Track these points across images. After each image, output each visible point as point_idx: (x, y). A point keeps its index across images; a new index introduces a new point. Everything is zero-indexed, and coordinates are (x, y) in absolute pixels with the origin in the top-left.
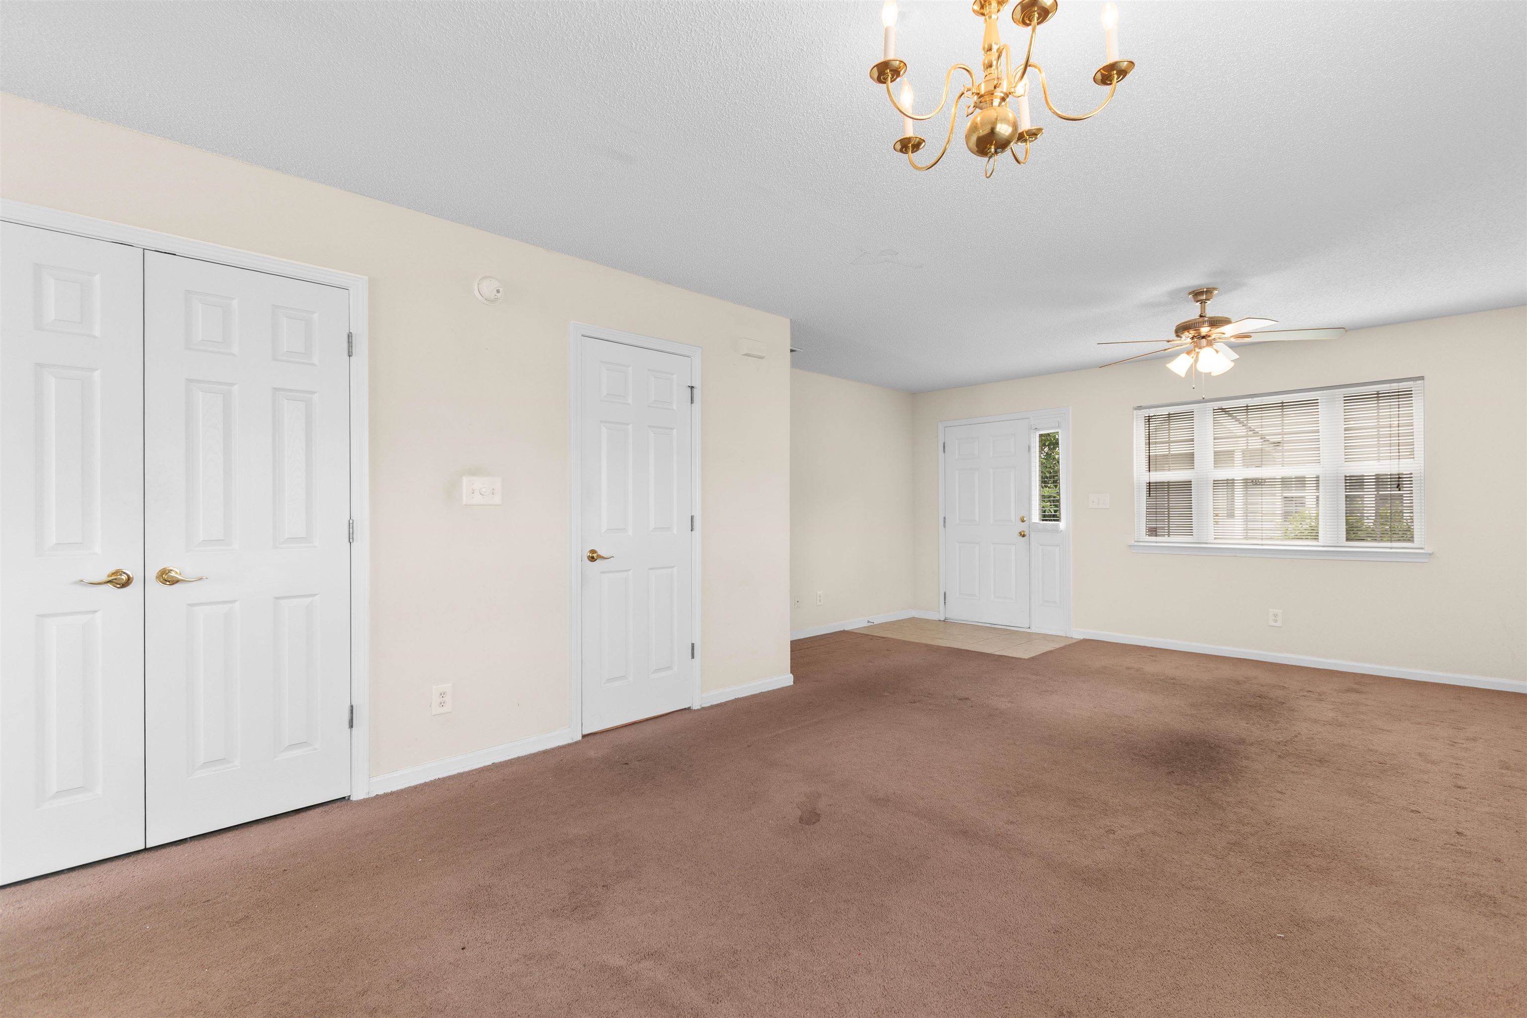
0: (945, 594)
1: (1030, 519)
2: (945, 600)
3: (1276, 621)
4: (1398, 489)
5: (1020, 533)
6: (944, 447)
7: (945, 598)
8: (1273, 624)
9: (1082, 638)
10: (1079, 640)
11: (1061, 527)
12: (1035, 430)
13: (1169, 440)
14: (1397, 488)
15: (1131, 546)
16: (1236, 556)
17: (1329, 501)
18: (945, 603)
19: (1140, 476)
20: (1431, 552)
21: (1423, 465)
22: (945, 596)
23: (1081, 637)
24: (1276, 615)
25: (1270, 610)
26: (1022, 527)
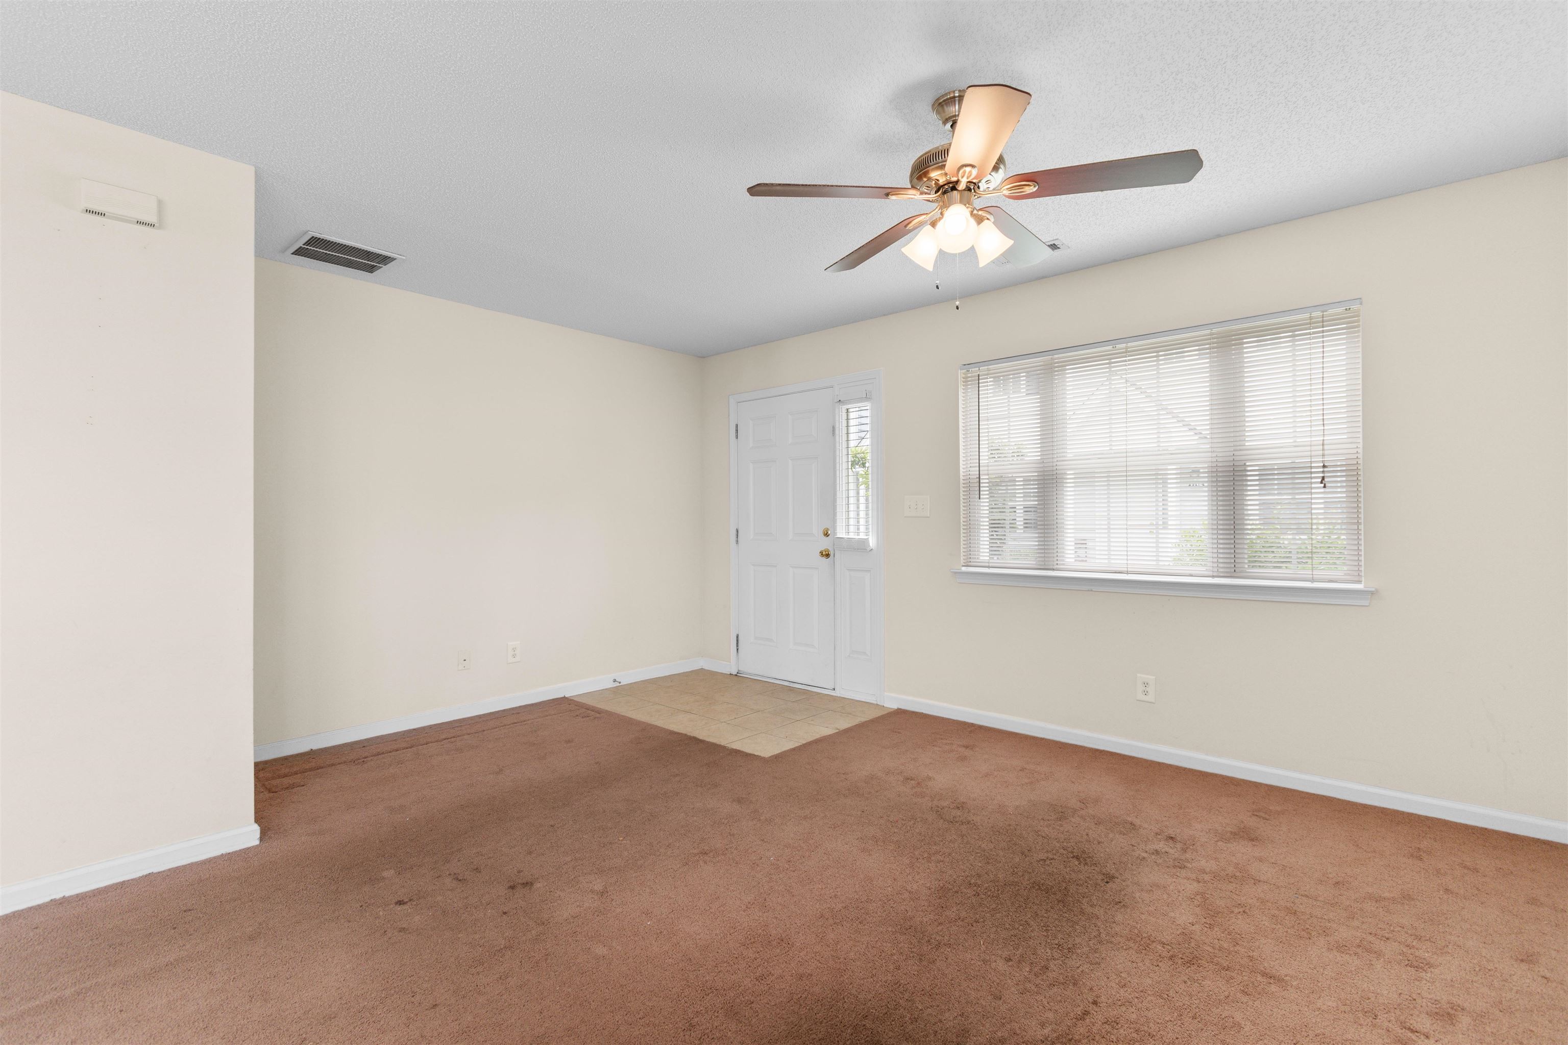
0: (737, 637)
1: (835, 533)
2: (737, 646)
3: (1146, 693)
4: (1322, 485)
5: (821, 553)
6: (737, 430)
7: (737, 643)
8: (1141, 696)
9: (896, 707)
10: (892, 710)
11: (871, 545)
12: (839, 403)
13: (1009, 413)
14: (1321, 482)
15: (955, 573)
16: (1092, 591)
17: (1222, 505)
18: (737, 649)
19: (971, 469)
20: (1373, 589)
21: (1361, 446)
22: (737, 641)
23: (894, 706)
24: (1146, 684)
25: (1139, 675)
26: (825, 544)
